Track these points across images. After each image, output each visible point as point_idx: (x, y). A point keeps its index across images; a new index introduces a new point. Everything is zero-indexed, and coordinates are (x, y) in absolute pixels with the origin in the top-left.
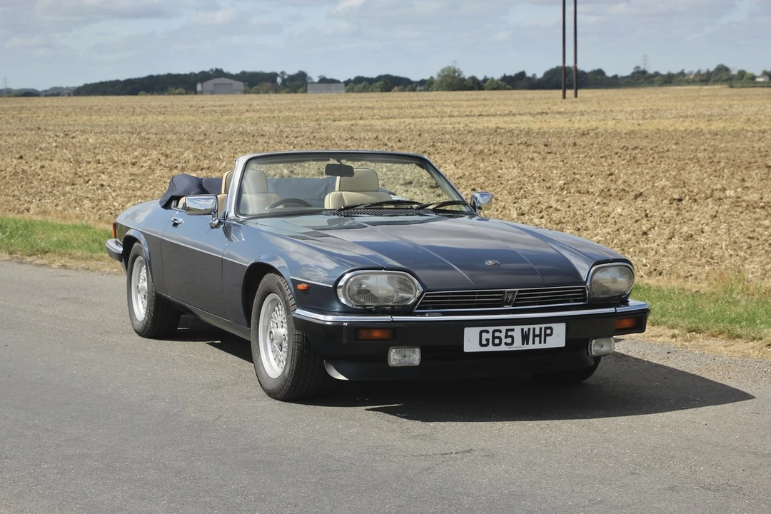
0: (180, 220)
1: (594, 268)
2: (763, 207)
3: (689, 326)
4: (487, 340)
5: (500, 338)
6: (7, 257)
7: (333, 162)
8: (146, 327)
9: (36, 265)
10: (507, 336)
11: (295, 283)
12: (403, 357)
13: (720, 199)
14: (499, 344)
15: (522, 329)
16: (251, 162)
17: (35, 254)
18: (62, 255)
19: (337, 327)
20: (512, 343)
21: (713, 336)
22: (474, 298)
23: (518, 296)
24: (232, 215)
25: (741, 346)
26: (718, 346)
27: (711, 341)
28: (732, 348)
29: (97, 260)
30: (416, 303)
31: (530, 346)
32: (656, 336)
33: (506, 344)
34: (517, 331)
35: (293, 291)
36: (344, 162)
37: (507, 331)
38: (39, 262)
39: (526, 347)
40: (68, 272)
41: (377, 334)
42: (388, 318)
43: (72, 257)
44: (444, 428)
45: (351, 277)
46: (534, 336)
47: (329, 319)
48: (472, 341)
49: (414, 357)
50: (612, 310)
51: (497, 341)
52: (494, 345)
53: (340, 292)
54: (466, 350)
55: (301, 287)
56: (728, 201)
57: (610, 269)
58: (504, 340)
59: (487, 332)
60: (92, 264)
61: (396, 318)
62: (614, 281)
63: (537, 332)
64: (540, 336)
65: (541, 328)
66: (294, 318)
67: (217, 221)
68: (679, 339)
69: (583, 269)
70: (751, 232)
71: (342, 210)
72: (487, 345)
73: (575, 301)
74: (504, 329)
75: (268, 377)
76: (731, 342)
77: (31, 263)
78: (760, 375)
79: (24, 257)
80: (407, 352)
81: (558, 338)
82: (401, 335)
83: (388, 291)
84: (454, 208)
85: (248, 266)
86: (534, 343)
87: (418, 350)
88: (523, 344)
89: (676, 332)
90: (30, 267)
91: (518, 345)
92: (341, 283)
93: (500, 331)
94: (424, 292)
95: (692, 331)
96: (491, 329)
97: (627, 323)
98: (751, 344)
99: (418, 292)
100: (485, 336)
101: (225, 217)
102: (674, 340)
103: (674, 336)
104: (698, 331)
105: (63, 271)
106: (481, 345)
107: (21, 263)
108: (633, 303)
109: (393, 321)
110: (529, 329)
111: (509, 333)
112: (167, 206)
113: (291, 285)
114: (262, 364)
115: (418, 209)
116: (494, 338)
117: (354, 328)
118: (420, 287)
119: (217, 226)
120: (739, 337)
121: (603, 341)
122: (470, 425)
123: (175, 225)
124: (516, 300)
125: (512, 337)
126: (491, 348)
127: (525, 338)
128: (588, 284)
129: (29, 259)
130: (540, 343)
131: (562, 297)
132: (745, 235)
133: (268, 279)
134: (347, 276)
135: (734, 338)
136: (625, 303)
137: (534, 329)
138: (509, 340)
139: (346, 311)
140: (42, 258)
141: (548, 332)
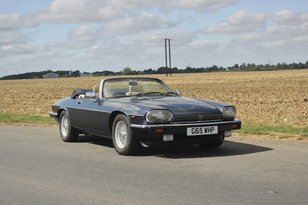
0: (81, 101)
1: (224, 109)
2: (246, 103)
3: (244, 132)
4: (194, 132)
5: (198, 131)
6: (5, 124)
7: (131, 81)
8: (67, 138)
9: (16, 125)
10: (200, 130)
11: (130, 116)
12: (168, 138)
13: (232, 101)
14: (198, 133)
15: (205, 128)
16: (105, 81)
17: (14, 122)
18: (24, 122)
19: (147, 129)
20: (202, 133)
21: (253, 134)
22: (189, 118)
23: (202, 118)
24: (101, 98)
25: (262, 136)
26: (255, 137)
27: (252, 136)
28: (260, 137)
29: (37, 123)
30: (171, 121)
31: (207, 134)
32: (234, 135)
33: (200, 133)
34: (203, 129)
35: (129, 119)
36: (135, 81)
37: (200, 128)
38: (17, 124)
39: (206, 134)
40: (28, 127)
41: (159, 131)
42: (163, 125)
43: (28, 122)
44: (182, 160)
45: (150, 113)
46: (209, 130)
47: (143, 126)
48: (189, 132)
49: (171, 138)
50: (231, 122)
51: (197, 132)
52: (196, 133)
53: (147, 118)
54: (188, 135)
55: (132, 117)
56: (234, 102)
57: (230, 109)
58: (199, 132)
59: (194, 129)
60: (36, 124)
61: (165, 125)
62: (231, 113)
63: (209, 129)
64: (210, 130)
65: (210, 128)
66: (130, 127)
67: (96, 100)
68: (242, 135)
69: (221, 110)
70: (245, 109)
71: (137, 95)
72: (194, 133)
73: (219, 119)
74: (199, 128)
75: (120, 148)
76: (259, 135)
77: (14, 125)
78: (272, 144)
79: (11, 123)
80: (169, 136)
81: (215, 131)
82: (167, 131)
83: (162, 117)
84: (170, 94)
85: (111, 112)
86: (208, 132)
87: (172, 136)
88: (205, 133)
89: (240, 133)
90: (14, 126)
91: (204, 133)
92: (147, 115)
93: (198, 129)
94: (174, 117)
95: (246, 133)
96: (195, 128)
97: (235, 126)
98: (266, 136)
99: (172, 117)
100: (194, 130)
101: (99, 99)
102: (240, 136)
103: (240, 135)
104: (247, 133)
105: (26, 127)
106: (192, 133)
107: (10, 125)
108: (236, 120)
109: (164, 126)
110: (207, 128)
111: (201, 129)
112: (74, 98)
113: (128, 117)
114: (117, 144)
115: (161, 94)
116: (196, 131)
117: (152, 128)
118: (172, 115)
119: (96, 102)
120: (261, 134)
121: (229, 132)
122: (190, 159)
123: (79, 103)
124: (202, 119)
125: (202, 130)
126: (195, 134)
127: (206, 131)
128: (223, 114)
129: (13, 124)
130: (210, 132)
131: (216, 118)
132: (244, 110)
133: (118, 116)
134: (149, 113)
135: (260, 134)
136: (234, 120)
137: (208, 128)
138: (201, 132)
139: (149, 123)
140: (17, 123)
141: (213, 129)
